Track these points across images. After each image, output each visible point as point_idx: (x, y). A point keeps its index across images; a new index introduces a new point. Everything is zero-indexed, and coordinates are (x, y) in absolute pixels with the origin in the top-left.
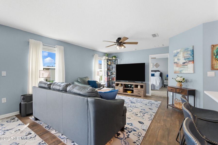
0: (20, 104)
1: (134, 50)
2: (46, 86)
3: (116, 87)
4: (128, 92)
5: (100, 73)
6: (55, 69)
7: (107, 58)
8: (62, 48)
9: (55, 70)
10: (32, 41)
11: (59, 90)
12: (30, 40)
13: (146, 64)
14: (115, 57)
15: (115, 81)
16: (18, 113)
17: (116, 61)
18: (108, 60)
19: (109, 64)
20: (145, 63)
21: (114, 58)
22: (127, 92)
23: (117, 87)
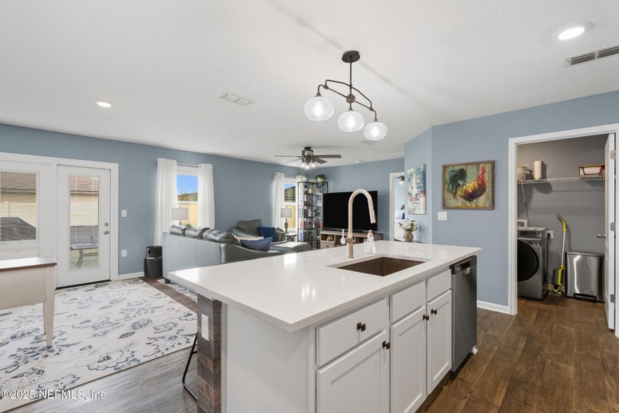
0: (146, 260)
1: (358, 162)
2: (180, 232)
3: (321, 241)
7: (305, 179)
8: (210, 166)
10: (161, 161)
11: (194, 237)
12: (159, 159)
13: (378, 194)
14: (322, 176)
15: (321, 229)
16: (142, 274)
17: (323, 185)
18: (307, 184)
19: (310, 191)
20: (376, 192)
21: (319, 180)
23: (323, 241)
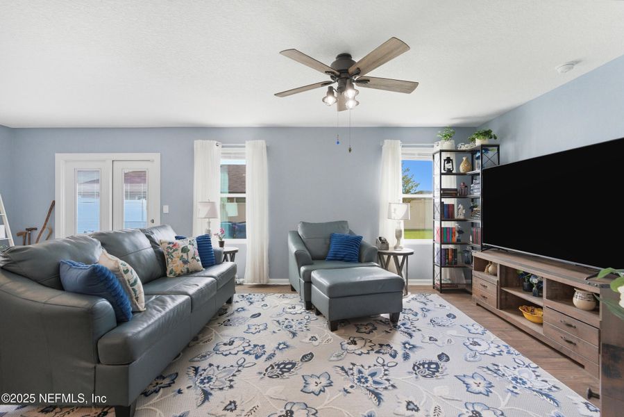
4: (525, 314)
5: (395, 210)
6: (245, 198)
7: (447, 145)
9: (245, 202)
10: (198, 144)
12: (195, 142)
21: (479, 142)
22: (521, 315)
23: (477, 274)
